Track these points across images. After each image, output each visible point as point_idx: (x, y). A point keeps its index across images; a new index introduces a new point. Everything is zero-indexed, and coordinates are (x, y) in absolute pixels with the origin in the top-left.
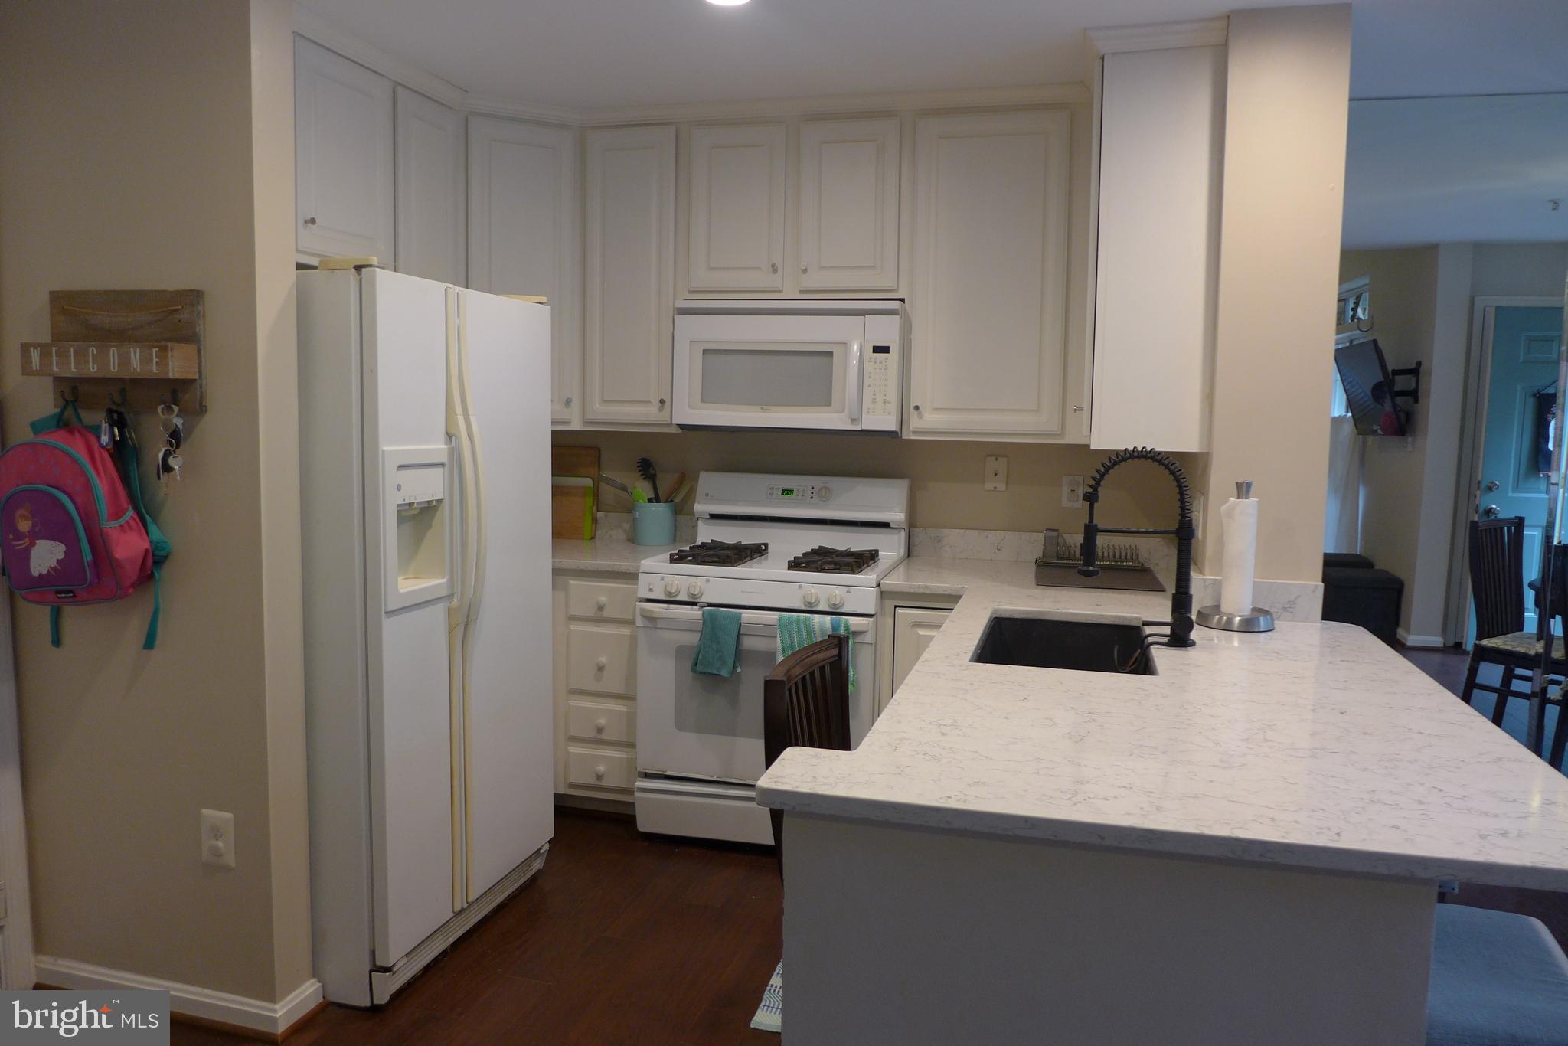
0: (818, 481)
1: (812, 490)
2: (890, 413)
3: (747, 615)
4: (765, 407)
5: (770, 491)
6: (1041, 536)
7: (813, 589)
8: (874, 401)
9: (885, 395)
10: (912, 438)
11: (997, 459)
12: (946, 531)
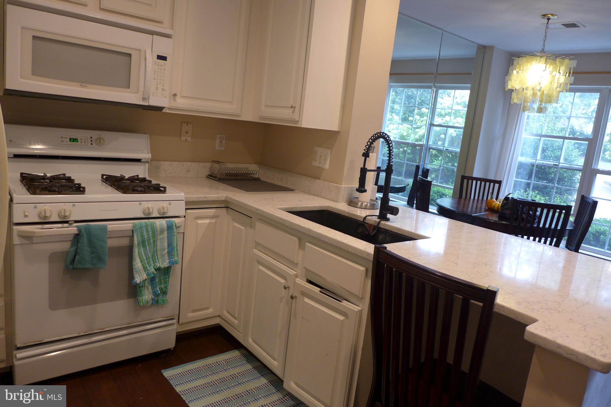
0: (95, 134)
1: (92, 139)
2: (165, 97)
3: (111, 226)
4: (83, 84)
5: (62, 140)
6: (208, 165)
7: (150, 205)
8: (157, 89)
9: (163, 86)
10: (168, 112)
11: (187, 125)
12: (162, 163)
